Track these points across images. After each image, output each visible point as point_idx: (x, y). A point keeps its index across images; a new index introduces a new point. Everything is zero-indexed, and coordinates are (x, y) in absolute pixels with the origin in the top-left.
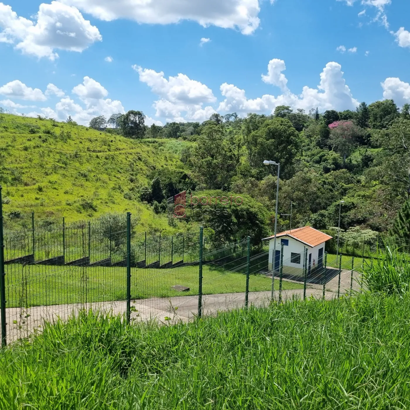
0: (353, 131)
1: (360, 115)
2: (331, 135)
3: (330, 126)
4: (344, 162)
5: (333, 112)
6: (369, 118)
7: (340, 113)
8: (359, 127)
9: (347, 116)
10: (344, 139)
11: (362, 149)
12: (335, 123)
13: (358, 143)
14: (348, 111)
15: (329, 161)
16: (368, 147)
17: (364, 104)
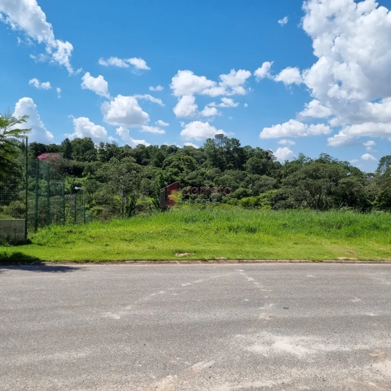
0: (62, 163)
1: (65, 149)
2: (41, 166)
3: (40, 157)
4: (56, 190)
5: (41, 145)
6: (72, 152)
7: (47, 146)
8: (66, 160)
9: (53, 149)
10: (54, 170)
11: (71, 179)
12: (44, 154)
13: (67, 173)
14: (54, 145)
15: (42, 189)
16: (75, 177)
17: (67, 140)
